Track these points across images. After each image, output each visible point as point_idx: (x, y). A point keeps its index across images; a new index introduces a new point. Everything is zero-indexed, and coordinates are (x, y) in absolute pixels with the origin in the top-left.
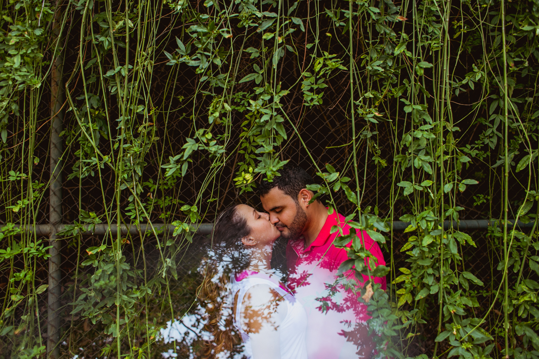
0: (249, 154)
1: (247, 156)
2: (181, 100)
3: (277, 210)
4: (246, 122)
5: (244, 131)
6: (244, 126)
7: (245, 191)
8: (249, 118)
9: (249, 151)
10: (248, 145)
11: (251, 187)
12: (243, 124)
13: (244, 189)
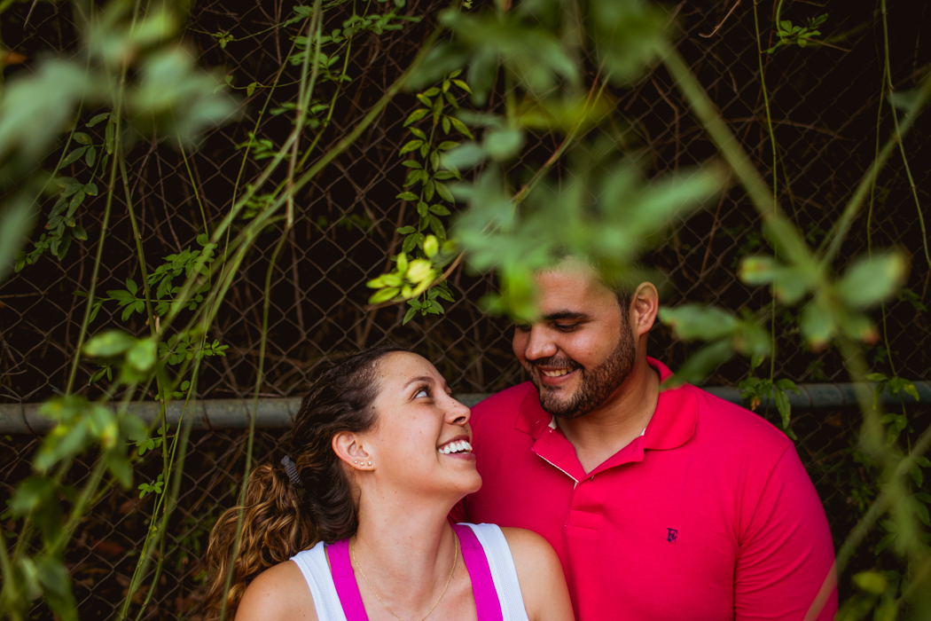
0: (430, 204)
1: (422, 209)
2: (223, 43)
3: (564, 323)
4: (419, 114)
5: (412, 137)
6: (414, 124)
7: (419, 313)
8: (429, 103)
9: (430, 195)
10: (426, 177)
11: (439, 299)
12: (411, 119)
13: (416, 305)
